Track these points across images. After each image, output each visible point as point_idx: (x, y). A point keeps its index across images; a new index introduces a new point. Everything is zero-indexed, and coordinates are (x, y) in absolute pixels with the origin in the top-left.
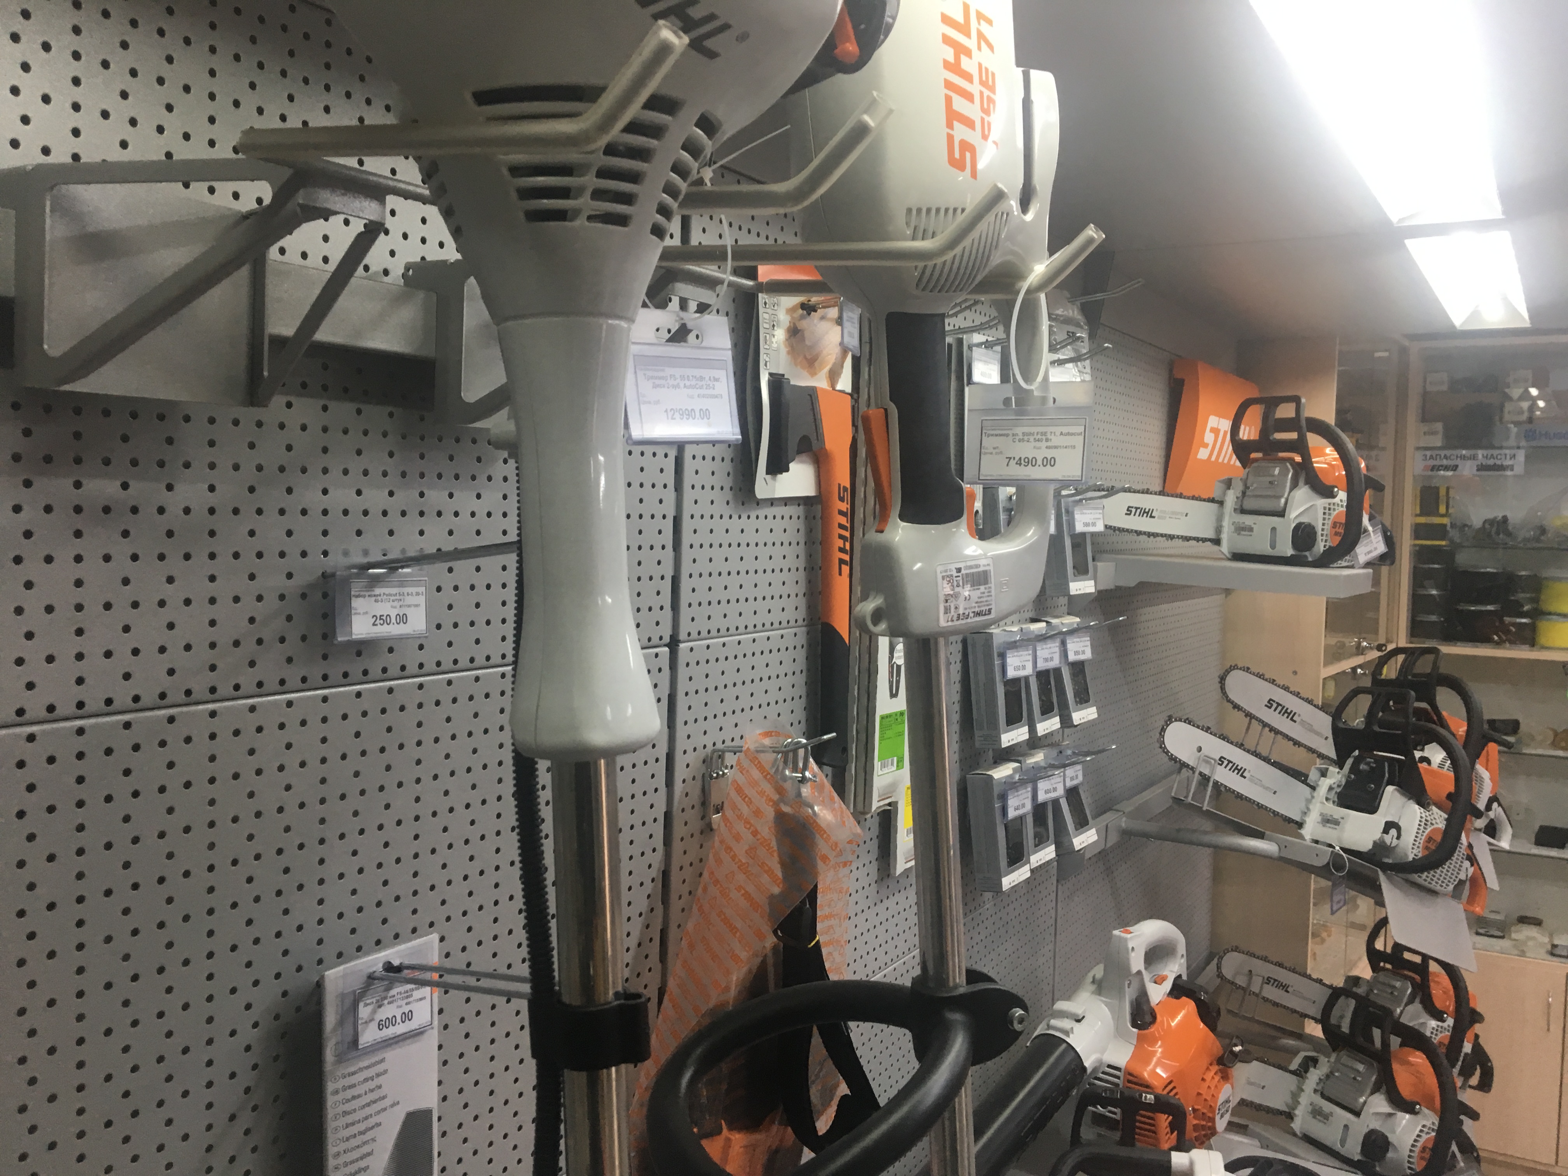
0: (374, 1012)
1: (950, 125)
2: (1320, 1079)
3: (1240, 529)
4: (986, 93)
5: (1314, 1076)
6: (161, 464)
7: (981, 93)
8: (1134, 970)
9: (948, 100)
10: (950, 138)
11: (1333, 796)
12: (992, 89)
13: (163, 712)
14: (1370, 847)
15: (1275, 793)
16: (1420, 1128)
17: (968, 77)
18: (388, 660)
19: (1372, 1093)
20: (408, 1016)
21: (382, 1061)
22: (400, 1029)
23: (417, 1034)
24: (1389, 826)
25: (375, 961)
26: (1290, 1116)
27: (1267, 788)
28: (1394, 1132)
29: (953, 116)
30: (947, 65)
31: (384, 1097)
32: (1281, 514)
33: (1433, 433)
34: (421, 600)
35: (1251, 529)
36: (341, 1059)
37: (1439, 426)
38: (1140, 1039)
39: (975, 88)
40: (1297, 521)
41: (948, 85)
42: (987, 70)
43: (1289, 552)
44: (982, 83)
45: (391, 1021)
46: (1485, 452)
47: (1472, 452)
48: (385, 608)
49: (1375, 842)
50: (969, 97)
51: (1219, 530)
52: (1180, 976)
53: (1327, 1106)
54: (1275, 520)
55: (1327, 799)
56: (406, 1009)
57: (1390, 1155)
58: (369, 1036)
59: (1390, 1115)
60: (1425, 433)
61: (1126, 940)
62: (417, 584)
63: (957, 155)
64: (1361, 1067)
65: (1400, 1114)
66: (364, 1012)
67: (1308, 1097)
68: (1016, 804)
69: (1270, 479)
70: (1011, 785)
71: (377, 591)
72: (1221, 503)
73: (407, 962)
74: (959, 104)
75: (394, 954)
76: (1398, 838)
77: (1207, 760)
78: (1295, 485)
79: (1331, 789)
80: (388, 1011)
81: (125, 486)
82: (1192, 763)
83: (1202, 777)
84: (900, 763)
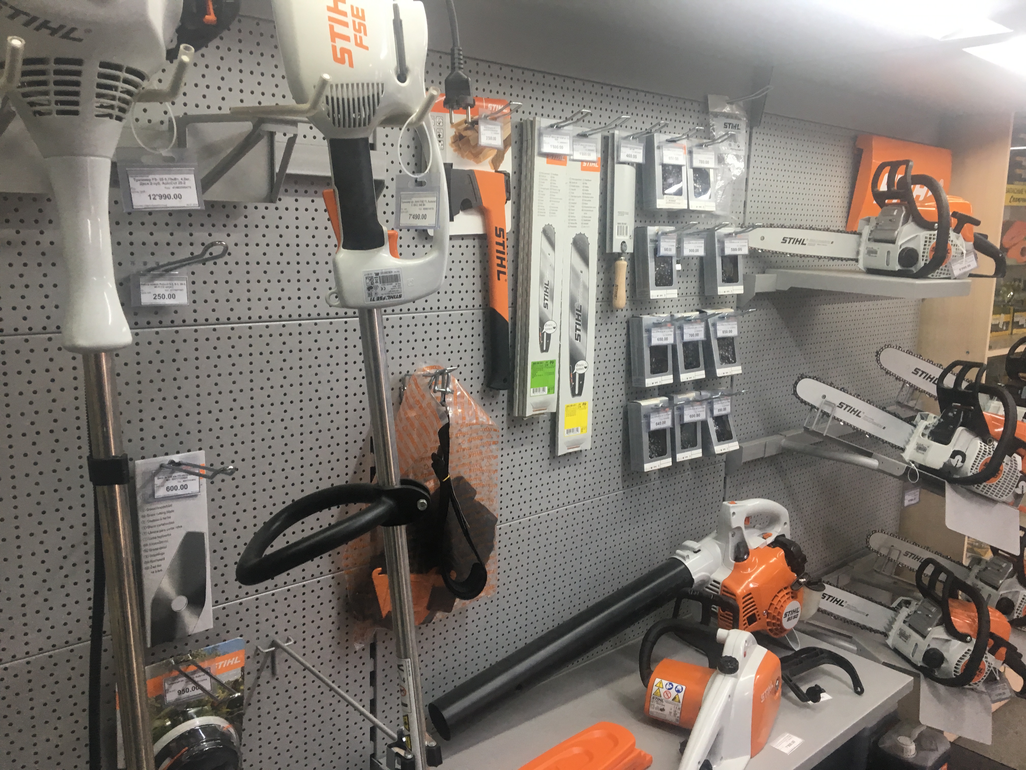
0: (164, 482)
1: (333, 40)
2: (909, 615)
3: (871, 252)
4: (357, 21)
5: (904, 612)
6: (36, 221)
7: (354, 22)
8: (734, 525)
9: (332, 28)
10: (334, 48)
11: (927, 432)
12: (363, 18)
13: (44, 336)
14: (941, 466)
15: (884, 428)
16: (966, 650)
17: (344, 14)
18: (173, 316)
19: (937, 625)
20: (184, 487)
21: (171, 506)
22: (180, 492)
23: (193, 496)
25: (166, 459)
26: (886, 635)
27: (878, 425)
28: (948, 651)
29: (334, 35)
30: (329, 9)
31: (173, 523)
32: (893, 242)
34: (184, 287)
35: (875, 252)
36: (146, 502)
38: (736, 567)
39: (349, 19)
40: (903, 247)
41: (331, 19)
42: (357, 9)
43: (897, 267)
44: (353, 15)
45: (175, 488)
48: (160, 291)
49: (945, 464)
50: (346, 24)
51: (858, 253)
52: (783, 535)
53: (909, 631)
54: (891, 245)
55: (923, 435)
56: (184, 484)
57: (943, 665)
58: (161, 493)
59: (947, 641)
61: (729, 507)
62: (182, 279)
63: (339, 56)
64: (934, 610)
65: (953, 641)
66: (158, 481)
67: (899, 624)
68: (658, 421)
69: (891, 218)
70: (656, 409)
71: (156, 282)
72: (860, 234)
73: (184, 461)
74: (339, 29)
75: (176, 458)
76: (963, 461)
77: (829, 404)
78: (906, 221)
79: (926, 428)
80: (172, 483)
81: (18, 232)
82: (817, 405)
83: (825, 415)
84: (551, 390)
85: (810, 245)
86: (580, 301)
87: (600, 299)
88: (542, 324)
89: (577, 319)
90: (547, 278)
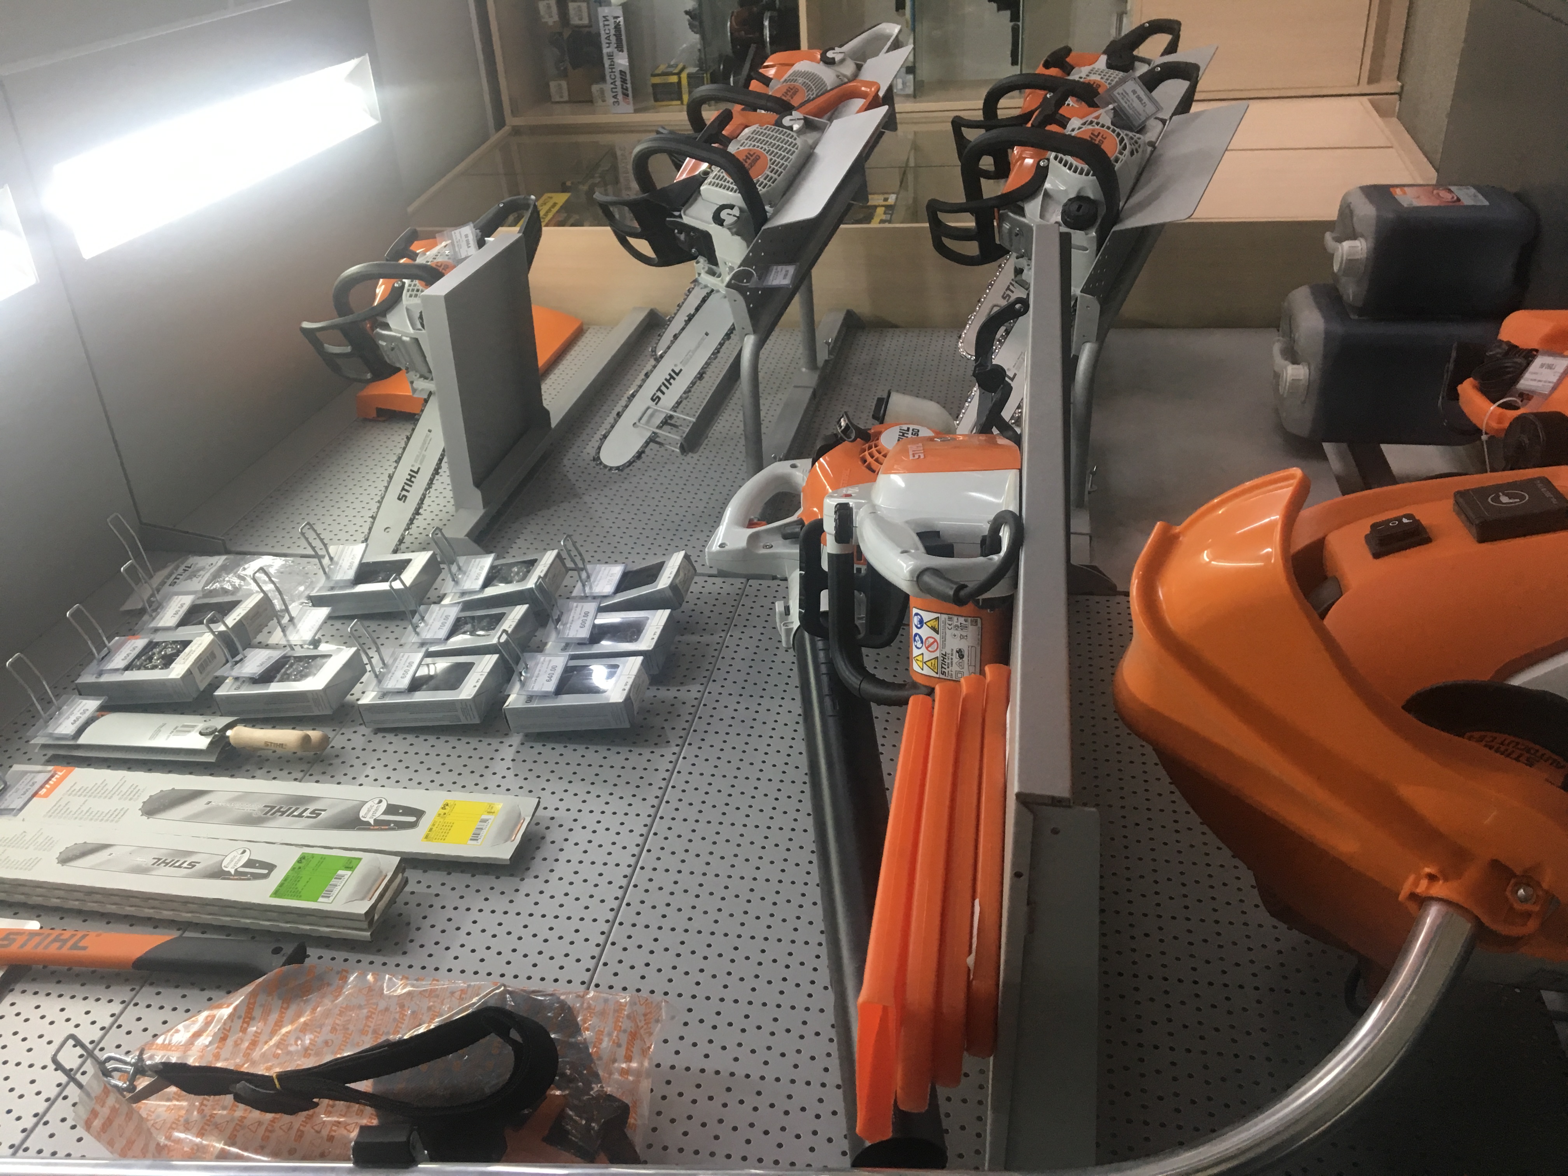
11: (711, 269)
14: (739, 238)
15: (707, 334)
24: (718, 219)
28: (1064, 192)
33: (602, 92)
37: (595, 88)
46: (604, 45)
47: (605, 58)
49: (734, 233)
59: (1047, 197)
60: (604, 101)
65: (1047, 185)
69: (392, 348)
76: (732, 207)
77: (649, 417)
82: (648, 434)
83: (667, 421)
84: (350, 865)
85: (421, 463)
86: (255, 808)
87: (300, 775)
88: (219, 874)
89: (283, 813)
90: (145, 860)
